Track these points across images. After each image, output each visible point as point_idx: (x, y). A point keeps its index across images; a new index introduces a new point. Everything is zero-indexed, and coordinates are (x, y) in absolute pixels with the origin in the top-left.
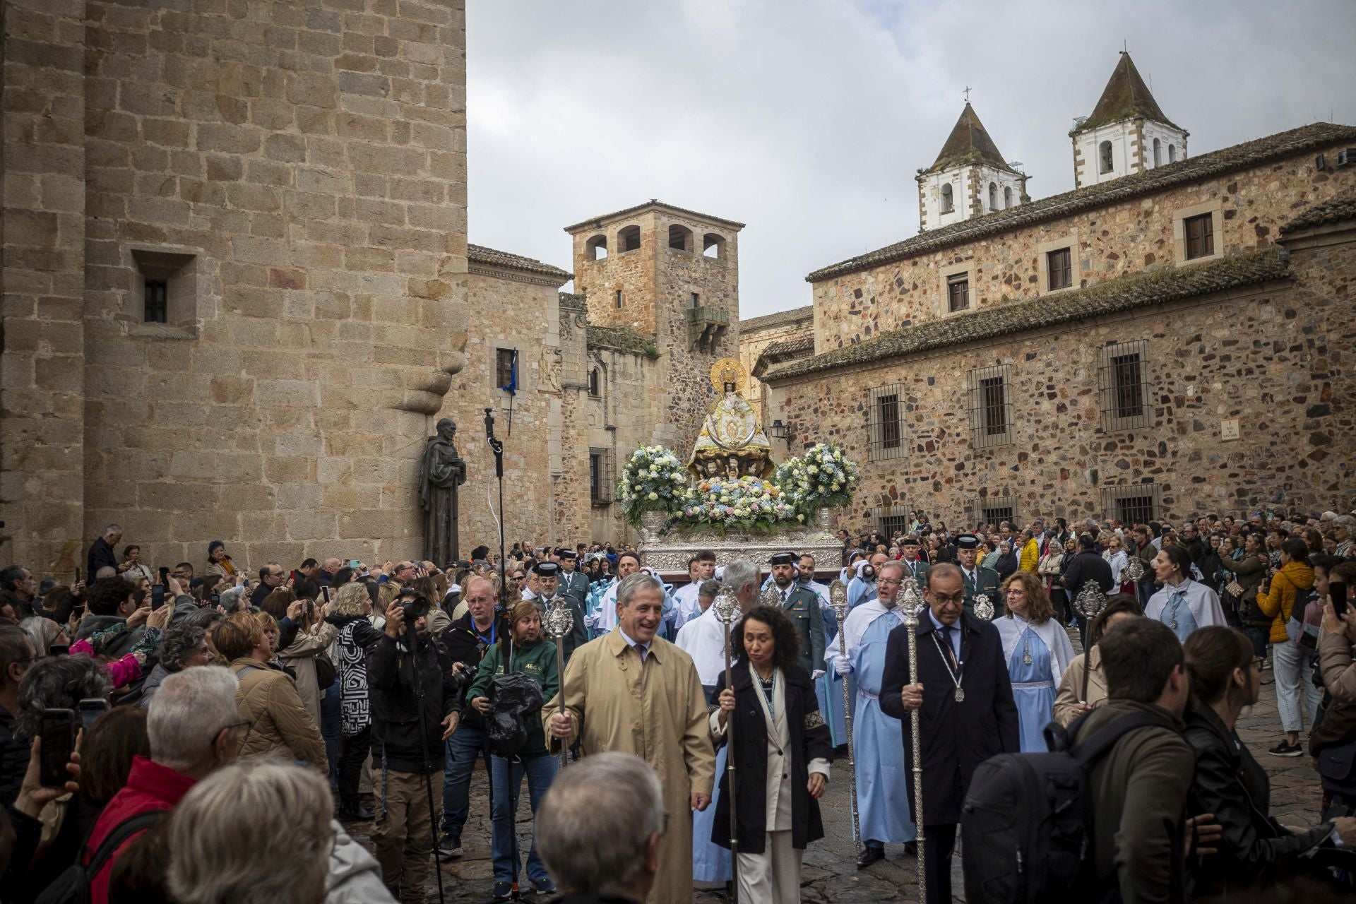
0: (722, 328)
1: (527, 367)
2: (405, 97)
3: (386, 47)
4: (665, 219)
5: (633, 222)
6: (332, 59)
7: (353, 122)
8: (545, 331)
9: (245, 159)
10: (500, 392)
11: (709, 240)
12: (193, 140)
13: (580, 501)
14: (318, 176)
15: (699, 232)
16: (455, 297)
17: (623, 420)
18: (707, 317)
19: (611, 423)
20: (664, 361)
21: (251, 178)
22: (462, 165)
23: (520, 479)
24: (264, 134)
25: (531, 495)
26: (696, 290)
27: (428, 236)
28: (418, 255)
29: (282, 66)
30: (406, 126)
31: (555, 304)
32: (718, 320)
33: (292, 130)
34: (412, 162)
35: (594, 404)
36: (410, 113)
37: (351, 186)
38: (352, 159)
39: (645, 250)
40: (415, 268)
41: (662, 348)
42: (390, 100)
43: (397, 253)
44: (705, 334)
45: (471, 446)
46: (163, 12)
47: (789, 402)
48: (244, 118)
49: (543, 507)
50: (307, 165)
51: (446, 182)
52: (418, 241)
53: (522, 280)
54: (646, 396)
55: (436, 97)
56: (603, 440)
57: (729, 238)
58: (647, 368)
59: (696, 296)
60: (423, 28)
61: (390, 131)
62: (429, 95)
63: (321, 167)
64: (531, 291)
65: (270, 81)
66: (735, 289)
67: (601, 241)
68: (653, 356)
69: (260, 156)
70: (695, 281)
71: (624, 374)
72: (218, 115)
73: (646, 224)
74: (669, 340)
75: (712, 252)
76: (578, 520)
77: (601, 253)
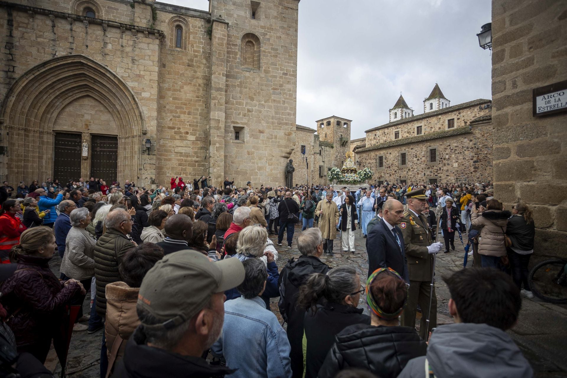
0: (347, 142)
1: (307, 149)
2: (285, 95)
3: (281, 86)
4: (336, 119)
5: (329, 120)
6: (271, 88)
7: (274, 101)
8: (311, 142)
9: (254, 108)
10: (302, 154)
11: (345, 124)
12: (244, 105)
13: (317, 176)
14: (267, 111)
15: (343, 122)
16: (293, 135)
17: (326, 160)
18: (344, 139)
19: (323, 161)
20: (335, 148)
21: (255, 112)
22: (295, 109)
23: (305, 171)
24: (257, 103)
26: (342, 134)
27: (288, 123)
28: (286, 127)
29: (261, 90)
30: (285, 101)
31: (313, 136)
32: (346, 140)
33: (263, 102)
34: (286, 108)
35: (320, 157)
36: (285, 99)
37: (274, 113)
38: (274, 108)
39: (332, 126)
40: (286, 129)
41: (334, 146)
42: (282, 96)
43: (282, 126)
44: (343, 143)
45: (296, 164)
46: (239, 80)
47: (360, 157)
48: (254, 100)
49: (310, 177)
50: (265, 109)
51: (292, 112)
52: (286, 124)
53: (307, 132)
54: (331, 155)
55: (291, 95)
56: (322, 164)
57: (349, 123)
58: (331, 150)
59: (342, 135)
60: (288, 82)
61: (282, 102)
62: (289, 95)
63: (268, 110)
64: (308, 134)
65: (259, 93)
66: (350, 134)
67: (323, 124)
68: (332, 147)
69: (257, 108)
70: (342, 132)
71: (326, 151)
72: (249, 100)
73: (332, 120)
74: (336, 144)
75: (345, 126)
76: (316, 180)
77: (323, 126)
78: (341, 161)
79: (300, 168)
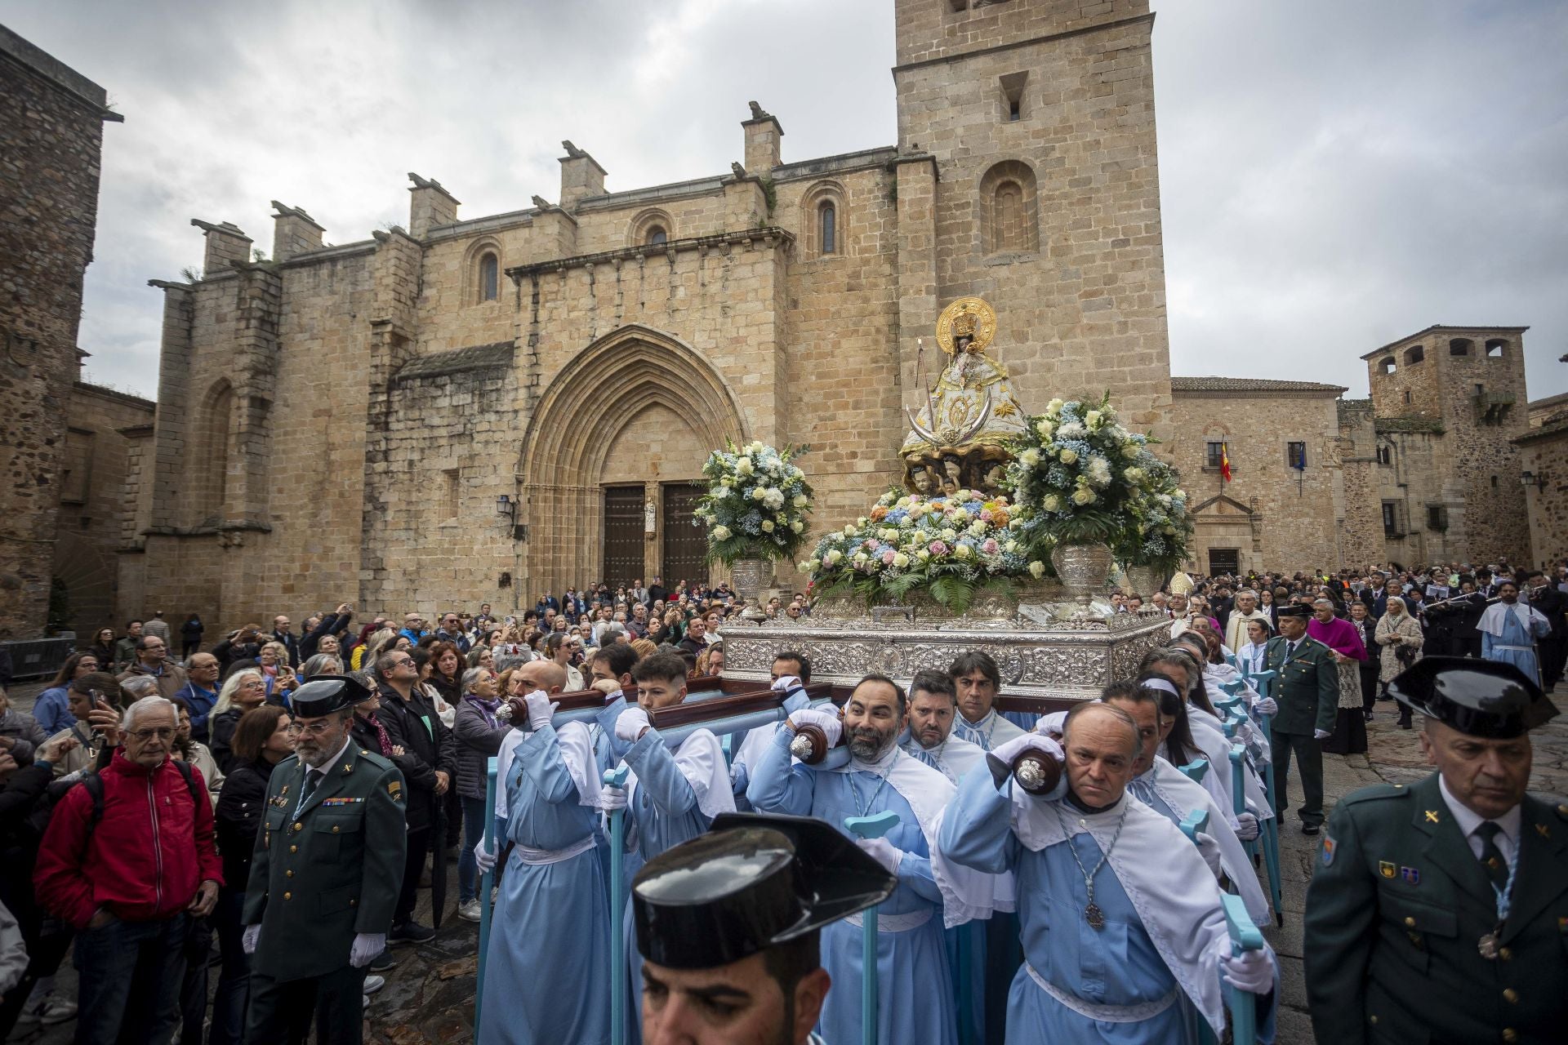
0: (1507, 407)
1: (1313, 452)
2: (1124, 306)
3: (1110, 280)
4: (1445, 337)
5: (1418, 344)
6: (1077, 295)
7: (1091, 328)
8: (1327, 427)
9: (1029, 362)
10: (1292, 470)
11: (1490, 345)
12: (1000, 357)
13: (1376, 535)
14: (1071, 363)
15: (1480, 341)
17: (1413, 478)
18: (1492, 400)
19: (1402, 481)
20: (1451, 435)
21: (1032, 372)
22: (1165, 339)
23: (1311, 523)
24: (1038, 345)
25: (1320, 533)
26: (1480, 381)
27: (1144, 386)
28: (1137, 399)
29: (1048, 306)
30: (1125, 323)
31: (1334, 408)
32: (1503, 400)
33: (1055, 340)
34: (1131, 343)
35: (1386, 471)
36: (1126, 315)
37: (1092, 365)
38: (1092, 350)
39: (1428, 361)
40: (1135, 407)
41: (1448, 425)
42: (1115, 310)
43: (1123, 399)
44: (1490, 413)
45: (1272, 505)
46: (982, 294)
47: (1539, 457)
48: (1027, 340)
49: (1331, 541)
50: (1065, 358)
51: (1154, 351)
52: (1137, 390)
54: (1434, 461)
55: (1145, 301)
56: (1395, 493)
57: (1513, 340)
58: (1434, 442)
59: (1480, 386)
60: (1133, 263)
61: (1115, 328)
62: (1140, 301)
63: (1073, 357)
64: (1313, 403)
65: (1041, 316)
66: (1522, 375)
67: (1392, 361)
68: (1439, 433)
69: (1037, 358)
70: (1479, 376)
71: (1413, 448)
72: (1013, 341)
73: (1427, 344)
74: (1455, 420)
75: (1497, 352)
76: (1375, 547)
77: (1391, 369)
78: (1488, 475)
79: (1289, 515)
